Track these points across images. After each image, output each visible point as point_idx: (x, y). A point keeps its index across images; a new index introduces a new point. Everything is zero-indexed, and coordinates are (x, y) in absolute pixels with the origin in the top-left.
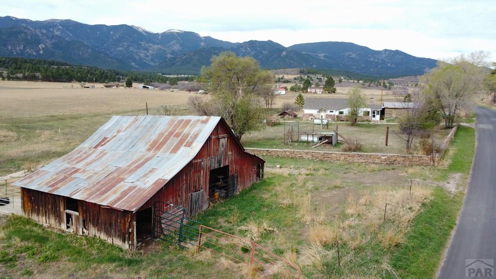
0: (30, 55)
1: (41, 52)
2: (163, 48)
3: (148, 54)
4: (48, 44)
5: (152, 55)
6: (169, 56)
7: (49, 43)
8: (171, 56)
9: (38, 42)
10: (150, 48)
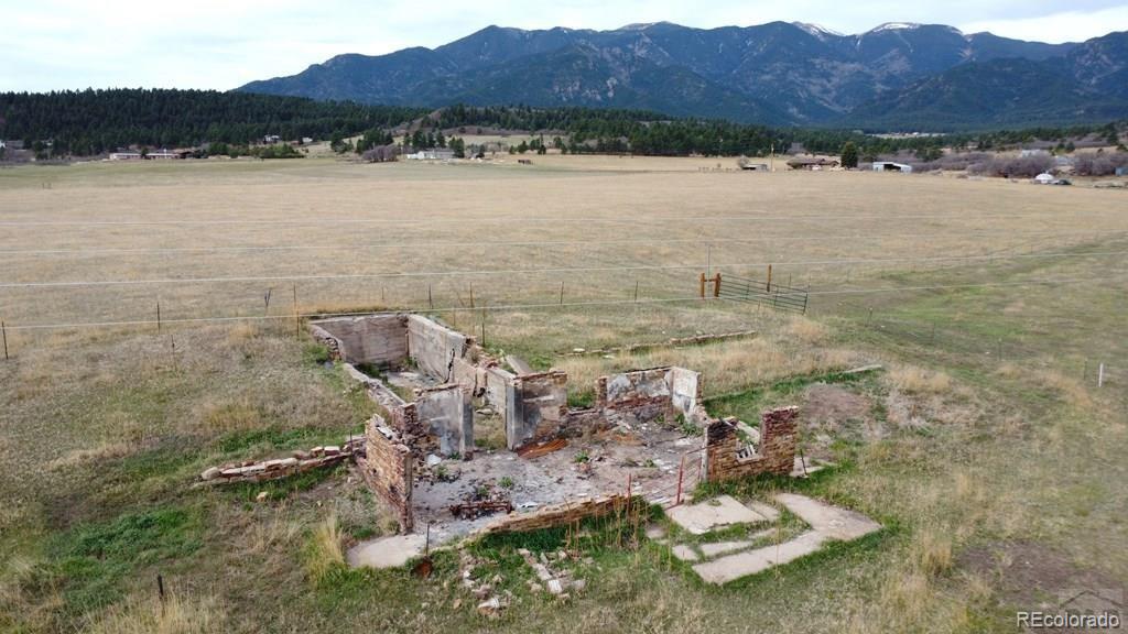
0: (589, 100)
1: (611, 94)
2: (867, 70)
3: (829, 86)
4: (623, 78)
5: (839, 87)
6: (879, 87)
7: (624, 74)
8: (882, 87)
9: (605, 74)
10: (834, 72)
